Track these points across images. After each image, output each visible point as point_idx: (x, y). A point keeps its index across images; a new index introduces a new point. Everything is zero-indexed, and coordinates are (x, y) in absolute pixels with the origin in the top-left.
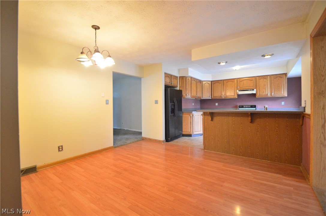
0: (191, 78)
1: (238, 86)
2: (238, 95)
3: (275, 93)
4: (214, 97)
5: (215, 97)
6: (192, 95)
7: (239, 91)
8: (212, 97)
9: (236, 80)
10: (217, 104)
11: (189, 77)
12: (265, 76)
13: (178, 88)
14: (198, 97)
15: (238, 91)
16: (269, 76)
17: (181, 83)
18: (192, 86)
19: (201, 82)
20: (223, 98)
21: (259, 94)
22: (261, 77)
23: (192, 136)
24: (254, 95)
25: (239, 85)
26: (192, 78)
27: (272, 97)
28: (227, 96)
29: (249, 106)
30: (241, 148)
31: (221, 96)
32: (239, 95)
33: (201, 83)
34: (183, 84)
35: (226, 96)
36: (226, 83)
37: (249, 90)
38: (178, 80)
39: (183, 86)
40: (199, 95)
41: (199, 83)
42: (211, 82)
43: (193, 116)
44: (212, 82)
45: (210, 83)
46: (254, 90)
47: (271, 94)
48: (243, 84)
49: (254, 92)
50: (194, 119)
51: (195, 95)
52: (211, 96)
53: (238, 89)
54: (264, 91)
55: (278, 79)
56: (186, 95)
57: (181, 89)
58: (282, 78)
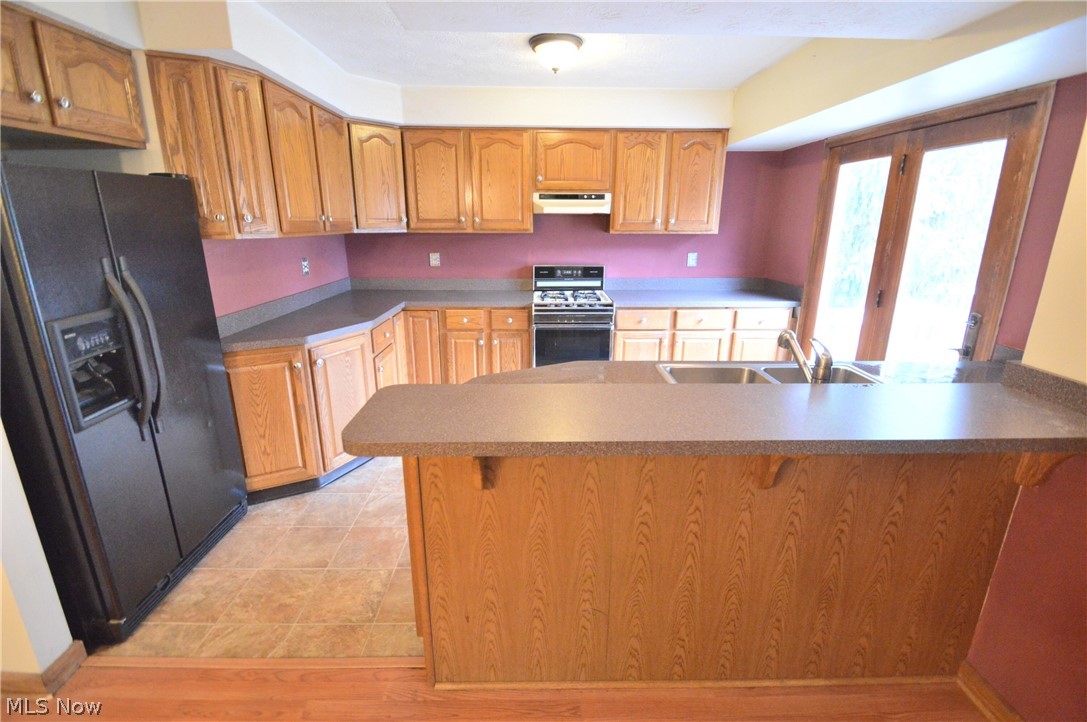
0: (264, 81)
1: (536, 173)
2: (534, 215)
3: (680, 218)
4: (420, 225)
5: (428, 225)
6: (289, 213)
7: (542, 197)
8: (412, 225)
9: (526, 136)
10: (435, 259)
11: (247, 71)
12: (651, 134)
13: (151, 161)
14: (333, 225)
15: (536, 196)
16: (664, 136)
17: (170, 117)
18: (282, 149)
19: (340, 124)
20: (470, 230)
21: (624, 219)
22: (635, 134)
23: (321, 481)
24: (602, 221)
25: (542, 164)
26: (268, 86)
27: (666, 233)
28: (487, 220)
29: (577, 269)
30: (683, 633)
31: (459, 221)
32: (539, 219)
33: (341, 134)
34: (190, 122)
35: (482, 219)
36: (482, 148)
37: (582, 197)
38: (135, 84)
39: (192, 141)
40: (338, 211)
41: (332, 132)
42: (398, 133)
43: (312, 363)
44: (407, 135)
45: (394, 137)
46: (601, 197)
47: (666, 221)
48: (562, 161)
49: (602, 207)
50: (319, 381)
51: (310, 212)
52: (405, 220)
53: (538, 190)
54: (644, 206)
55: (697, 154)
56: (239, 217)
57: (180, 169)
58: (710, 149)
